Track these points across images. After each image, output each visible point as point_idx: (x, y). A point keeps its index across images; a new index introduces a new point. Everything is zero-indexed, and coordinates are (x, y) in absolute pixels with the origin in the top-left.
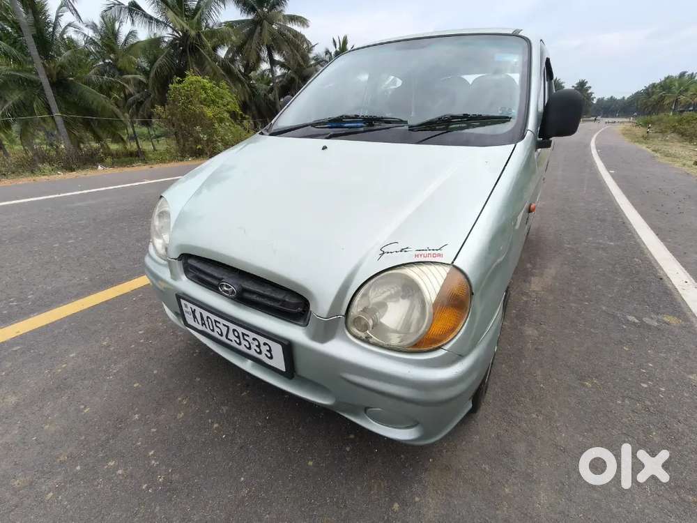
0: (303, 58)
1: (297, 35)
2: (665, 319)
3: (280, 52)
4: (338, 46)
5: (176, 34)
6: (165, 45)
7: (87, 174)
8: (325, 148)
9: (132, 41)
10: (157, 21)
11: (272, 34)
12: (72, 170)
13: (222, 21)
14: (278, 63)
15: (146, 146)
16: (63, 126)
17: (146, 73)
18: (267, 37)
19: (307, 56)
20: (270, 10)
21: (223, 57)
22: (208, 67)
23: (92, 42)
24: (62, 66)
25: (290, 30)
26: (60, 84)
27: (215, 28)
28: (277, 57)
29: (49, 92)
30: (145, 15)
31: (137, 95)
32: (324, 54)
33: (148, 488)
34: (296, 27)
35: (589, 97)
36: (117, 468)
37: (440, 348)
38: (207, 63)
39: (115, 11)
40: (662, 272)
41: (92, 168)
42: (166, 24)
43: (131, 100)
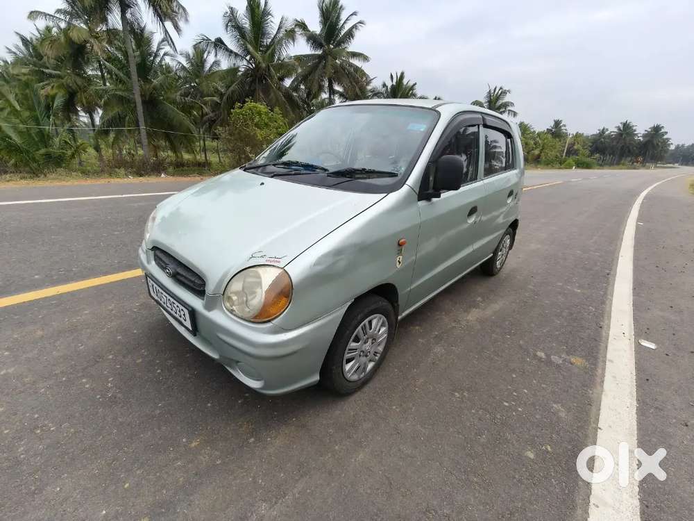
0: (360, 89)
1: (357, 69)
2: (573, 360)
3: (340, 83)
4: (395, 80)
5: (250, 66)
6: (240, 73)
7: (152, 180)
8: (262, 184)
9: (216, 69)
10: (236, 55)
11: (334, 66)
12: (141, 175)
13: (292, 55)
14: (338, 92)
15: (213, 158)
16: (146, 137)
17: (221, 95)
18: (330, 70)
19: (365, 88)
20: (335, 47)
21: (288, 86)
22: (272, 94)
23: (183, 68)
24: (155, 88)
25: (351, 65)
26: (151, 103)
27: (286, 60)
28: (337, 88)
29: (140, 108)
30: (227, 49)
31: (211, 115)
32: (381, 87)
33: (100, 398)
34: (356, 62)
35: (666, 143)
36: (87, 383)
37: (269, 321)
38: (271, 90)
39: (203, 45)
40: (606, 322)
41: (157, 176)
42: (242, 57)
43: (205, 118)
